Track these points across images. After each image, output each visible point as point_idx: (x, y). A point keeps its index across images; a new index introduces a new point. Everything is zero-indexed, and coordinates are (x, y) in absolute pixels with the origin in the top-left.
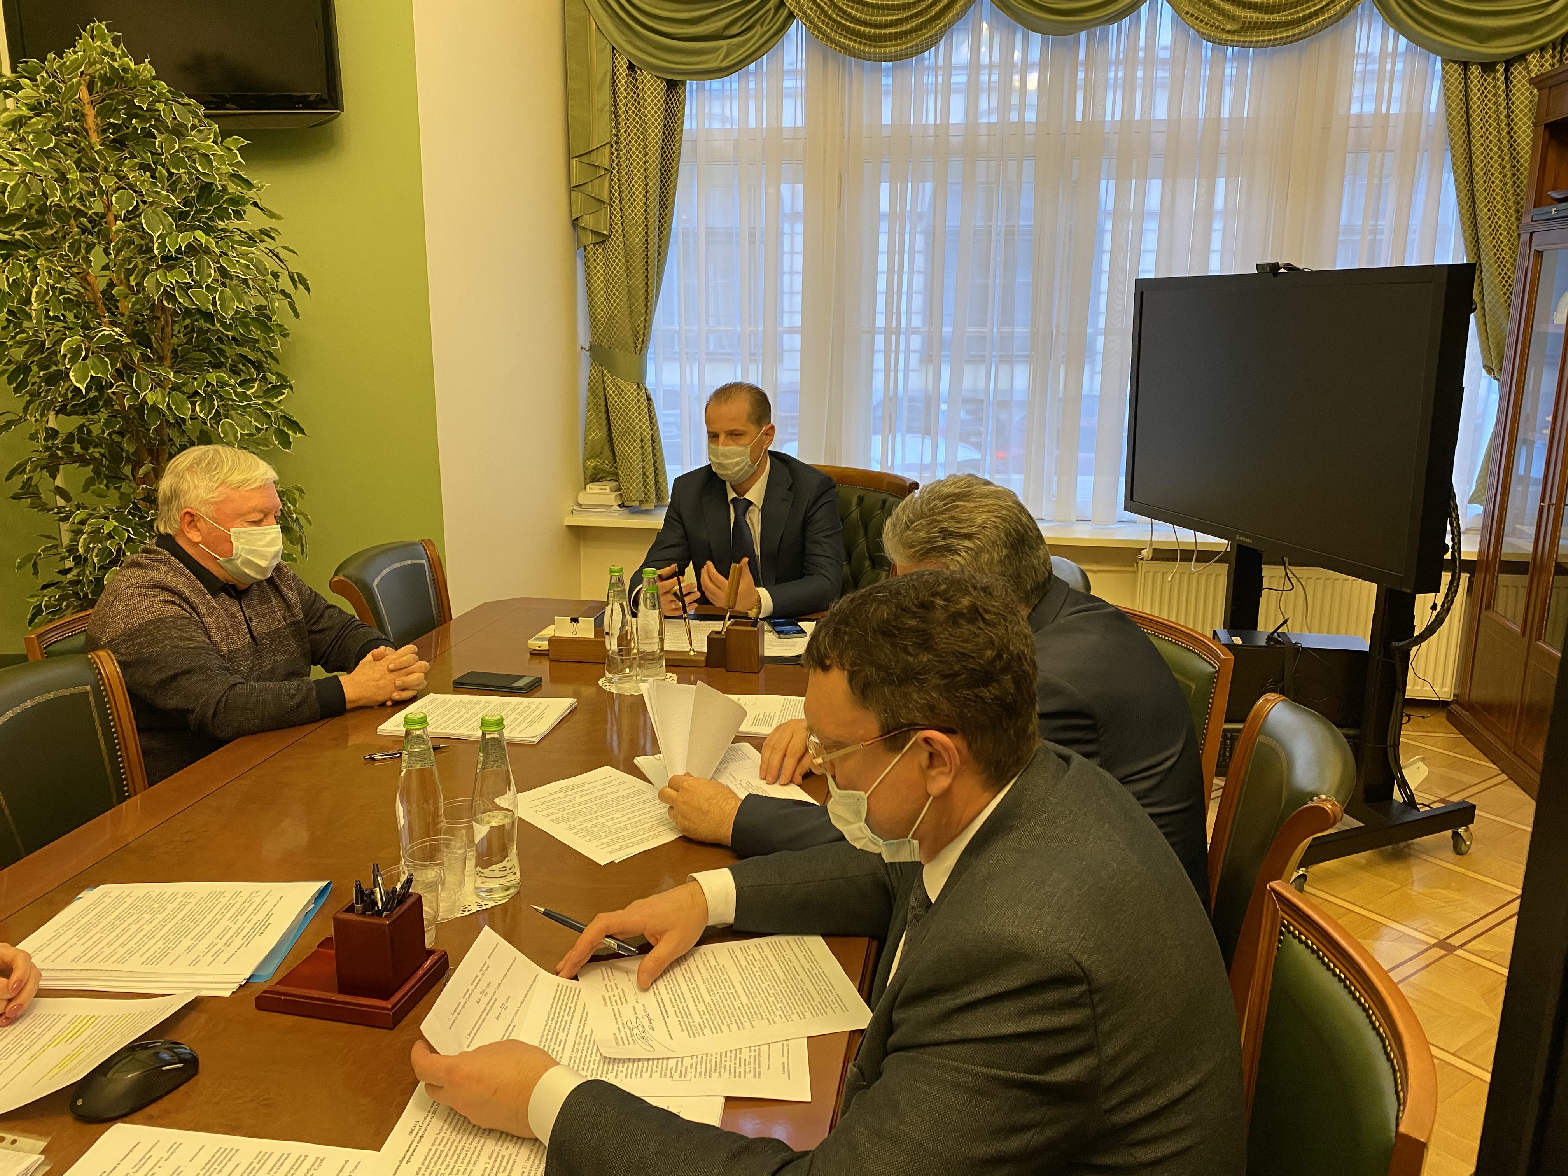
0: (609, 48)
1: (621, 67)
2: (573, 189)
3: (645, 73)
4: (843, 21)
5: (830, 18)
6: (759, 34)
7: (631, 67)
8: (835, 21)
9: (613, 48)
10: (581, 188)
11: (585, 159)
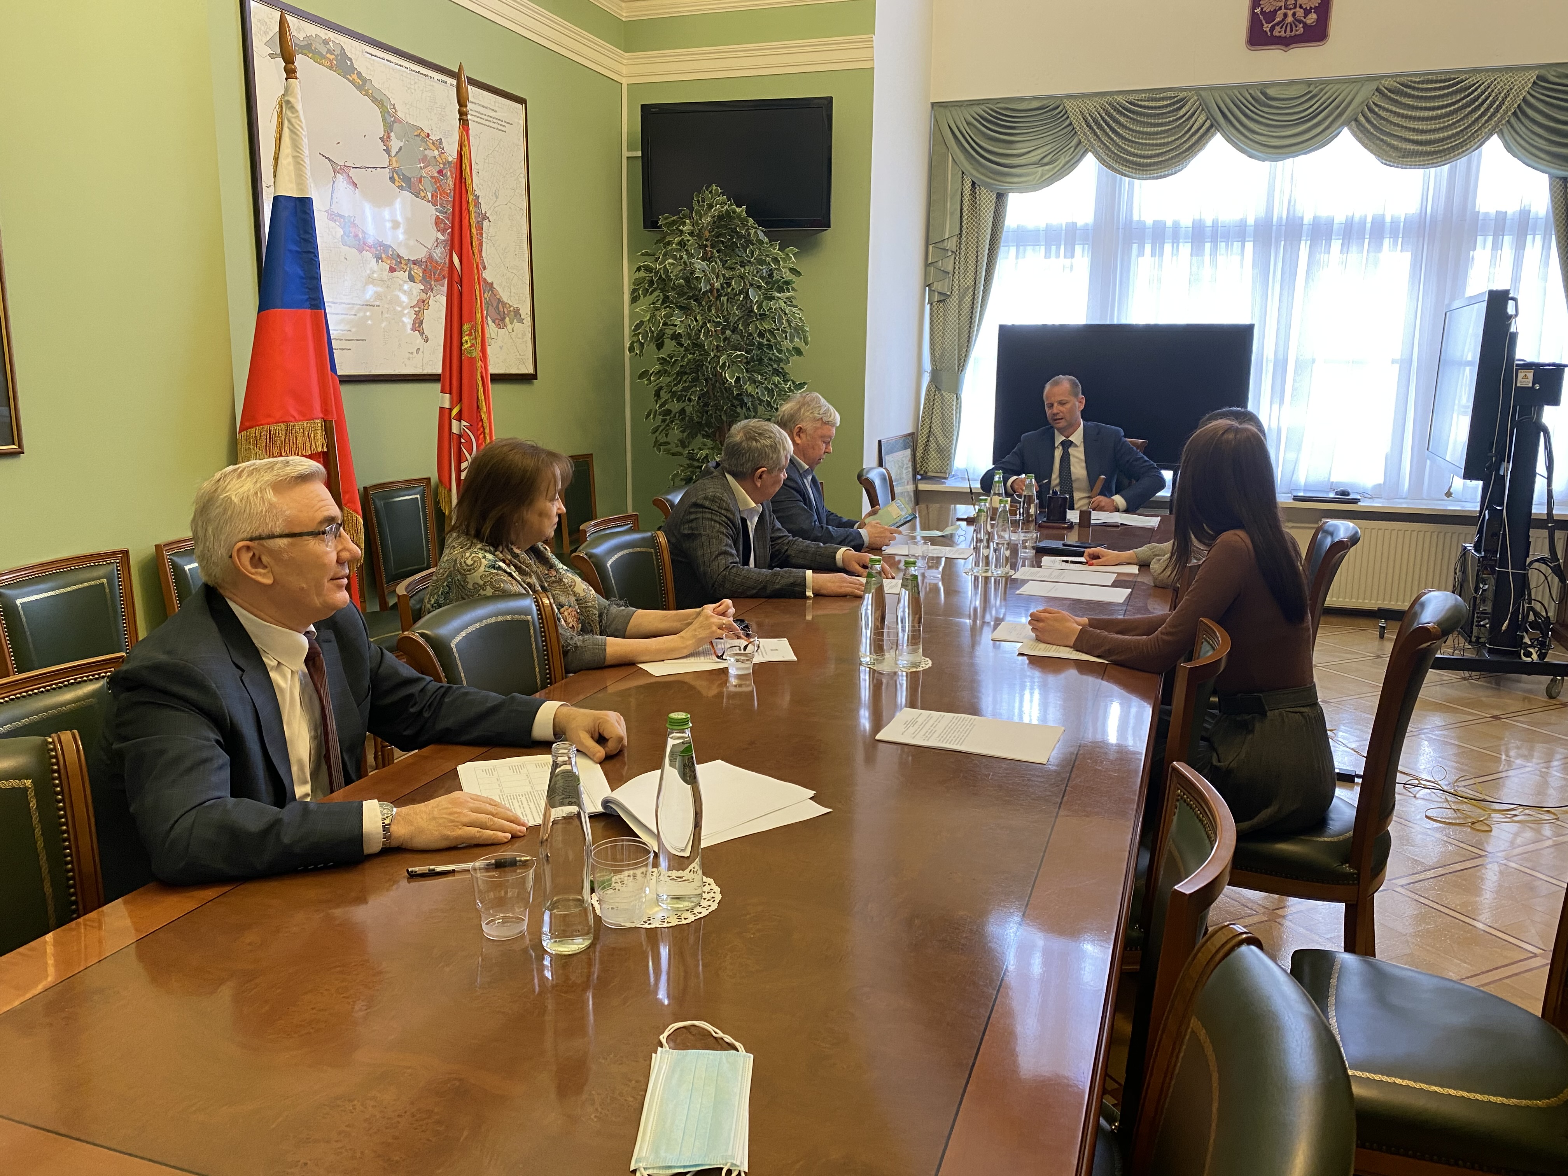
0: (960, 172)
1: (967, 185)
2: (927, 265)
3: (983, 189)
4: (1122, 155)
5: (1113, 152)
6: (1063, 162)
7: (973, 184)
8: (1115, 154)
9: (963, 173)
10: (935, 264)
11: (939, 245)
